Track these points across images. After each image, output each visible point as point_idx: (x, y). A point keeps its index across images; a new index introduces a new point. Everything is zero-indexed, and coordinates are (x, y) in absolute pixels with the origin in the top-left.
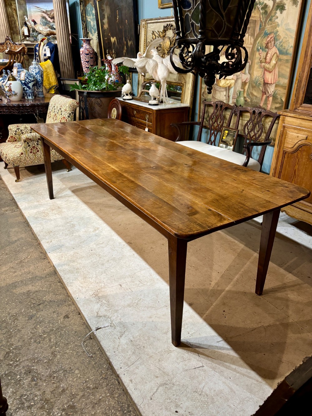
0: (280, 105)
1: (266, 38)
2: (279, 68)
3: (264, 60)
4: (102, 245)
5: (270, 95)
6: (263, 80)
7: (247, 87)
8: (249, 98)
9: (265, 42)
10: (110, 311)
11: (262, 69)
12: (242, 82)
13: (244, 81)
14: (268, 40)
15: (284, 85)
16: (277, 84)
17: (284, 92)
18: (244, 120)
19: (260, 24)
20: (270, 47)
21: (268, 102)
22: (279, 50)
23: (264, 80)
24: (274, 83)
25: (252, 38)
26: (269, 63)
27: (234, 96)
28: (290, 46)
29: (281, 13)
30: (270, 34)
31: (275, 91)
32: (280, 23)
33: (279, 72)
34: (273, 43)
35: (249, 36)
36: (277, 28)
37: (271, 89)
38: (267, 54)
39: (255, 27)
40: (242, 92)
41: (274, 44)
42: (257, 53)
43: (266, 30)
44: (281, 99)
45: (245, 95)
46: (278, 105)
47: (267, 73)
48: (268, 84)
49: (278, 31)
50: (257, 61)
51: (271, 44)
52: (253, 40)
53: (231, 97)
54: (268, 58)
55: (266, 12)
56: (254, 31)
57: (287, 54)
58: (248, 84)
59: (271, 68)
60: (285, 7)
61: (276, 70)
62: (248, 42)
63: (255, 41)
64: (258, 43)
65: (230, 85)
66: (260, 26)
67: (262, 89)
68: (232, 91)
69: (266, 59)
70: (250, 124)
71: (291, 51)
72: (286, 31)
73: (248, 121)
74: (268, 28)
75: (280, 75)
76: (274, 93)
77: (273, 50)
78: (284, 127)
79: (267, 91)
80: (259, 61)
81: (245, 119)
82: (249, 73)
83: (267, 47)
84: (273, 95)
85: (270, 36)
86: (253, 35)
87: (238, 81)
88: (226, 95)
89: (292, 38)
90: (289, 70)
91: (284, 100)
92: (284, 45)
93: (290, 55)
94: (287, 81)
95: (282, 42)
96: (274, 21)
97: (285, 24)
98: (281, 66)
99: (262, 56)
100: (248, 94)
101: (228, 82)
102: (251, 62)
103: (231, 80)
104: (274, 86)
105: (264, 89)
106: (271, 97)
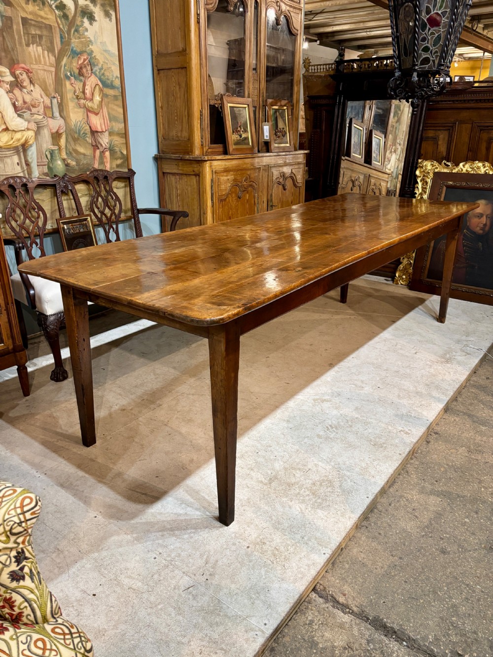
0: (122, 160)
1: (76, 59)
3: (81, 95)
5: (105, 148)
6: (88, 127)
7: (63, 141)
8: (72, 160)
9: (75, 65)
11: (82, 110)
12: (52, 134)
13: (54, 131)
14: (80, 63)
15: (119, 132)
17: (122, 142)
19: (61, 35)
20: (85, 74)
21: (105, 160)
22: (100, 80)
23: (90, 127)
24: (106, 130)
25: (50, 55)
26: (92, 100)
27: (40, 160)
28: (115, 76)
29: (91, 24)
30: (81, 53)
31: (111, 141)
32: (92, 39)
33: (109, 114)
34: (89, 68)
35: (43, 50)
36: (90, 46)
37: (105, 140)
38: (84, 85)
39: (53, 37)
41: (92, 70)
42: (68, 83)
43: (73, 45)
44: (121, 152)
45: (65, 156)
46: (119, 162)
47: (92, 116)
48: (97, 132)
49: (92, 51)
50: (70, 96)
51: (87, 71)
52: (54, 58)
53: (34, 165)
54: (88, 92)
55: (65, 16)
56: (52, 43)
57: (112, 87)
58: (64, 136)
59: (96, 107)
60: (94, 17)
61: (104, 110)
62: (45, 62)
63: (58, 61)
64: (65, 66)
65: (26, 141)
66: (61, 37)
67: (90, 141)
68: (33, 153)
69: (84, 92)
71: (117, 83)
72: (105, 53)
74: (75, 43)
76: (110, 145)
77: (92, 81)
79: (99, 143)
80: (75, 97)
82: (61, 116)
83: (81, 74)
84: (110, 147)
85: (82, 58)
86: (51, 50)
87: (42, 132)
88: (21, 162)
89: (114, 64)
90: (121, 110)
91: (125, 153)
92: (107, 73)
93: (118, 88)
94: (123, 125)
95: (102, 69)
96: (83, 34)
97: (101, 43)
98: (110, 105)
99: (77, 88)
100: (68, 152)
101: (18, 136)
102: (59, 97)
103: (24, 132)
104: (108, 135)
105: (93, 141)
106: (107, 151)
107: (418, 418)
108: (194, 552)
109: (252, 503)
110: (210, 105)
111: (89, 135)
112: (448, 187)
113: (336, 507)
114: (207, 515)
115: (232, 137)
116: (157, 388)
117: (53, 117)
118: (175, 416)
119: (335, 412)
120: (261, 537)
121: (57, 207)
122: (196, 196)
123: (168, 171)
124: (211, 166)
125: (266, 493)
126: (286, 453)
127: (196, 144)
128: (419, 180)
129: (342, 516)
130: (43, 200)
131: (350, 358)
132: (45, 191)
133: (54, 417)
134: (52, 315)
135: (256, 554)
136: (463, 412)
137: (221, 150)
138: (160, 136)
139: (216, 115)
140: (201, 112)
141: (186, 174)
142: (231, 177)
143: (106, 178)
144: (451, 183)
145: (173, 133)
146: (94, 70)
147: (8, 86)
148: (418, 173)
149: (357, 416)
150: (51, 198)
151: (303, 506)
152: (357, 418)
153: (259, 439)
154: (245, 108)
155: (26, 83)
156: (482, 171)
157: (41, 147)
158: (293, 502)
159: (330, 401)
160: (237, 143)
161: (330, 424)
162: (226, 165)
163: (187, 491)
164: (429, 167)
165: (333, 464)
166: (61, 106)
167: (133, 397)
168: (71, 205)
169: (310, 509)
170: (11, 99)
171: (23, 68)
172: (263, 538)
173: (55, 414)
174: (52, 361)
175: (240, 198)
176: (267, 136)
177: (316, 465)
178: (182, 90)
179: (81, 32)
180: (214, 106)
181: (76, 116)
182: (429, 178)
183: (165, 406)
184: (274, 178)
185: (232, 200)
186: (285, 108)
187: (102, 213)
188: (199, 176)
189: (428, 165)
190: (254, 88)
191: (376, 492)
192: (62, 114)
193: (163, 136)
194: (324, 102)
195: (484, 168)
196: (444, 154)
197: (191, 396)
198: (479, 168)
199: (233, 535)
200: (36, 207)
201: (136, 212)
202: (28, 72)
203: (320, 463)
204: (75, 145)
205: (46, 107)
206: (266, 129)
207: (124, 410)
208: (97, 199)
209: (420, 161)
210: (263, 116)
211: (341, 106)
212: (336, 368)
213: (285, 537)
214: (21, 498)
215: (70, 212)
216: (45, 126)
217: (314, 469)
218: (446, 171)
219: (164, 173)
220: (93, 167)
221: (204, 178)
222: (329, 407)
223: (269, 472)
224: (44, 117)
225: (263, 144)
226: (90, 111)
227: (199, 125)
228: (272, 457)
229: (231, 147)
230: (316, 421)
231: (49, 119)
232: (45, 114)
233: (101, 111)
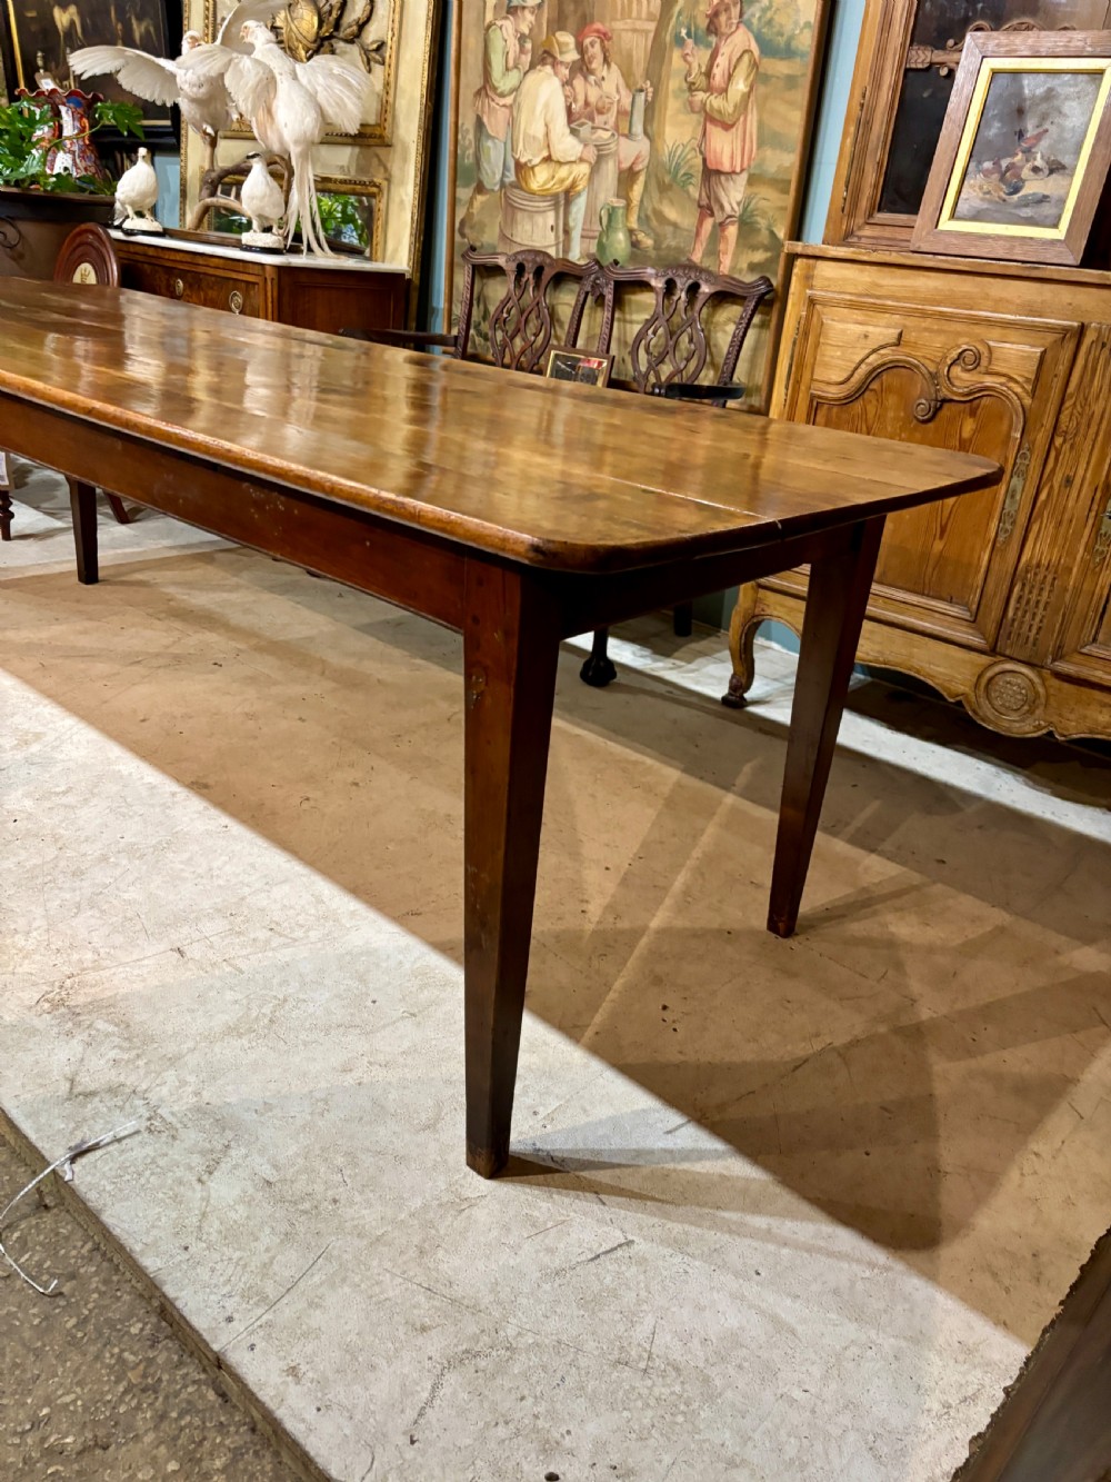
0: (769, 254)
3: (701, 82)
4: (64, 800)
5: (730, 216)
6: (699, 160)
7: (637, 190)
8: (647, 235)
10: (140, 1063)
11: (695, 117)
12: (621, 172)
13: (625, 165)
15: (780, 176)
16: (757, 172)
17: (780, 204)
18: (631, 322)
20: (724, 29)
21: (722, 247)
22: (759, 39)
23: (704, 160)
24: (742, 170)
26: (725, 91)
27: (588, 227)
28: (802, 23)
31: (749, 199)
33: (761, 125)
34: (735, 11)
37: (733, 195)
38: (714, 57)
40: (620, 212)
41: (741, 15)
42: (676, 54)
44: (772, 234)
45: (634, 224)
46: (759, 256)
47: (714, 132)
48: (719, 172)
50: (674, 84)
51: (730, 18)
53: (576, 235)
54: (718, 72)
57: (788, 53)
58: (642, 179)
59: (731, 110)
61: (749, 118)
62: (639, 12)
63: (667, 5)
64: (680, 13)
65: (573, 186)
67: (697, 195)
68: (579, 208)
69: (708, 74)
70: (654, 333)
71: (807, 41)
73: (648, 323)
75: (767, 138)
76: (745, 209)
77: (739, 41)
78: (812, 302)
79: (718, 200)
80: (685, 86)
81: (635, 317)
82: (646, 133)
83: (713, 28)
84: (741, 216)
87: (604, 166)
88: (557, 224)
91: (781, 234)
92: (778, 18)
93: (806, 56)
94: (798, 160)
95: (769, 8)
98: (772, 103)
99: (695, 66)
100: (643, 216)
101: (563, 172)
102: (651, 90)
103: (574, 166)
104: (744, 182)
105: (704, 194)
106: (732, 223)
110: (907, 70)
117: (629, 135)
147: (567, 72)
155: (597, 64)
157: (596, 198)
166: (650, 108)
170: (566, 97)
171: (598, 31)
181: (677, 133)
192: (649, 128)
202: (604, 37)
204: (661, 200)
205: (620, 113)
216: (608, 155)
220: (689, 260)
224: (613, 135)
226: (713, 121)
231: (622, 140)
232: (617, 128)
233: (742, 119)
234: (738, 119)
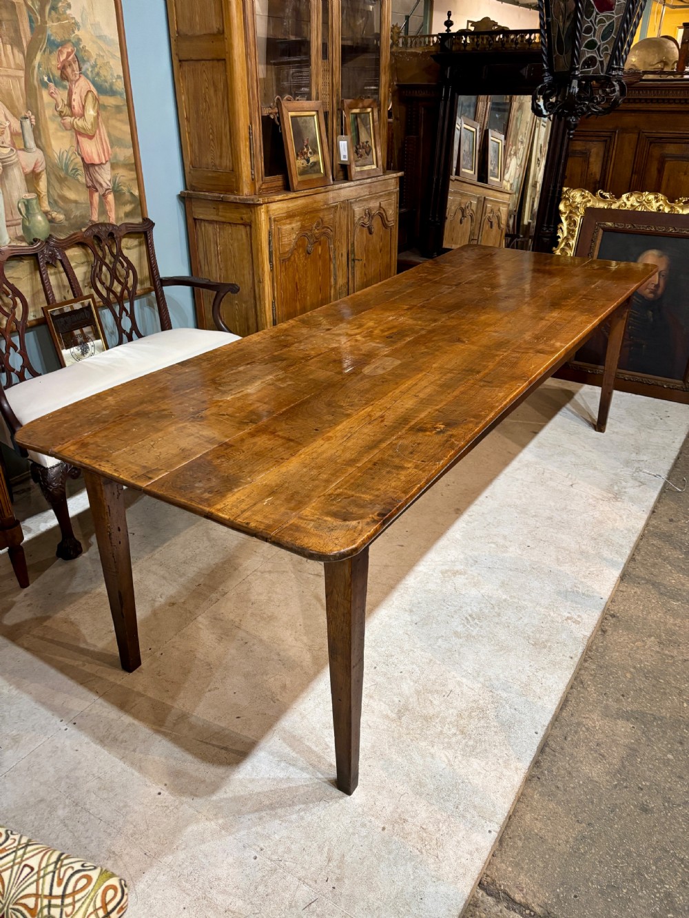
0: (133, 205)
1: (55, 54)
2: (107, 127)
3: (66, 110)
5: (107, 190)
6: (79, 159)
7: (43, 185)
8: (59, 212)
9: (54, 63)
11: (69, 133)
12: (26, 175)
13: (28, 170)
14: (61, 59)
15: (127, 162)
16: (115, 161)
17: (131, 177)
19: (30, 17)
20: (71, 77)
21: (108, 208)
23: (83, 159)
24: (107, 161)
25: (16, 51)
26: (82, 116)
27: (10, 218)
28: (115, 75)
30: (63, 44)
31: (115, 177)
32: (79, 20)
33: (109, 136)
34: (76, 66)
35: (4, 43)
36: (76, 32)
37: (105, 177)
38: (70, 94)
39: (17, 21)
40: (34, 202)
41: (80, 69)
42: (45, 93)
43: (49, 32)
44: (131, 194)
45: (47, 208)
46: (128, 208)
47: (84, 141)
48: (93, 165)
49: (79, 40)
50: (49, 112)
51: (73, 71)
52: (21, 56)
54: (76, 104)
56: (17, 30)
57: (112, 92)
58: (44, 177)
59: (90, 127)
61: (102, 131)
62: (8, 62)
63: (29, 59)
64: (39, 66)
66: (31, 21)
67: (84, 181)
69: (70, 105)
71: (120, 85)
72: (98, 41)
74: (53, 28)
75: (115, 142)
76: (114, 183)
77: (82, 86)
79: (97, 181)
80: (56, 113)
82: (38, 146)
84: (113, 187)
85: (65, 51)
86: (16, 42)
87: (10, 173)
89: (114, 56)
90: (127, 128)
91: (136, 193)
92: (103, 72)
93: (121, 94)
94: (131, 150)
95: (96, 65)
96: (64, 13)
97: (92, 25)
98: (110, 121)
99: (59, 100)
100: (51, 201)
102: (33, 117)
104: (109, 169)
105: (88, 180)
106: (109, 193)
107: (588, 596)
108: (310, 844)
109: (378, 753)
110: (263, 117)
111: (82, 171)
112: (606, 230)
113: (496, 751)
114: (320, 779)
115: (296, 164)
116: (216, 564)
117: (25, 149)
118: (250, 612)
119: (474, 592)
120: (399, 811)
121: (41, 286)
122: (246, 255)
123: (201, 217)
124: (268, 212)
125: (396, 735)
126: (414, 666)
127: (244, 179)
128: (563, 219)
129: (506, 767)
130: (19, 279)
131: (482, 498)
132: (21, 263)
133: (72, 623)
134: (53, 467)
135: (396, 839)
136: (645, 579)
137: (280, 183)
138: (187, 163)
139: (272, 131)
140: (250, 128)
141: (230, 223)
142: (296, 225)
143: (111, 235)
144: (610, 224)
145: (208, 159)
146: (84, 68)
148: (562, 207)
149: (504, 597)
150: (31, 273)
151: (450, 753)
152: (505, 600)
153: (374, 644)
154: (313, 116)
156: (654, 207)
157: (11, 197)
158: (435, 747)
159: (465, 573)
160: (303, 172)
161: (470, 612)
162: (288, 207)
163: (284, 739)
164: (578, 199)
165: (481, 679)
166: (37, 130)
167: (182, 580)
168: (62, 280)
169: (460, 758)
172: (403, 812)
173: (72, 617)
174: (54, 522)
175: (309, 254)
176: (344, 157)
177: (460, 684)
178: (220, 94)
179: (61, 10)
180: (268, 117)
181: (60, 144)
182: (578, 216)
183: (231, 594)
184: (356, 219)
185: (300, 259)
186: (369, 110)
187: (109, 290)
188: (250, 226)
189: (577, 196)
190: (324, 85)
191: (547, 723)
192: (39, 143)
193: (191, 163)
194: (422, 94)
195: (657, 202)
196: (598, 177)
197: (267, 575)
198: (649, 202)
199: (360, 810)
200: (10, 292)
201: (158, 283)
203: (464, 680)
204: (62, 189)
205: (13, 134)
206: (344, 146)
207: (173, 604)
208: (101, 269)
209: (565, 189)
210: (338, 125)
211: (448, 103)
212: (465, 517)
213: (433, 807)
214: (100, 891)
215: (60, 293)
216: (14, 163)
217: (458, 690)
218: (602, 205)
219: (195, 219)
220: (90, 221)
221: (258, 229)
222: (465, 584)
223: (396, 700)
224: (12, 150)
225: (339, 167)
226: (80, 134)
227: (248, 149)
228: (396, 675)
229: (296, 180)
230: (451, 608)
231: (20, 153)
232: (13, 145)
233: (97, 131)
234: (96, 132)
